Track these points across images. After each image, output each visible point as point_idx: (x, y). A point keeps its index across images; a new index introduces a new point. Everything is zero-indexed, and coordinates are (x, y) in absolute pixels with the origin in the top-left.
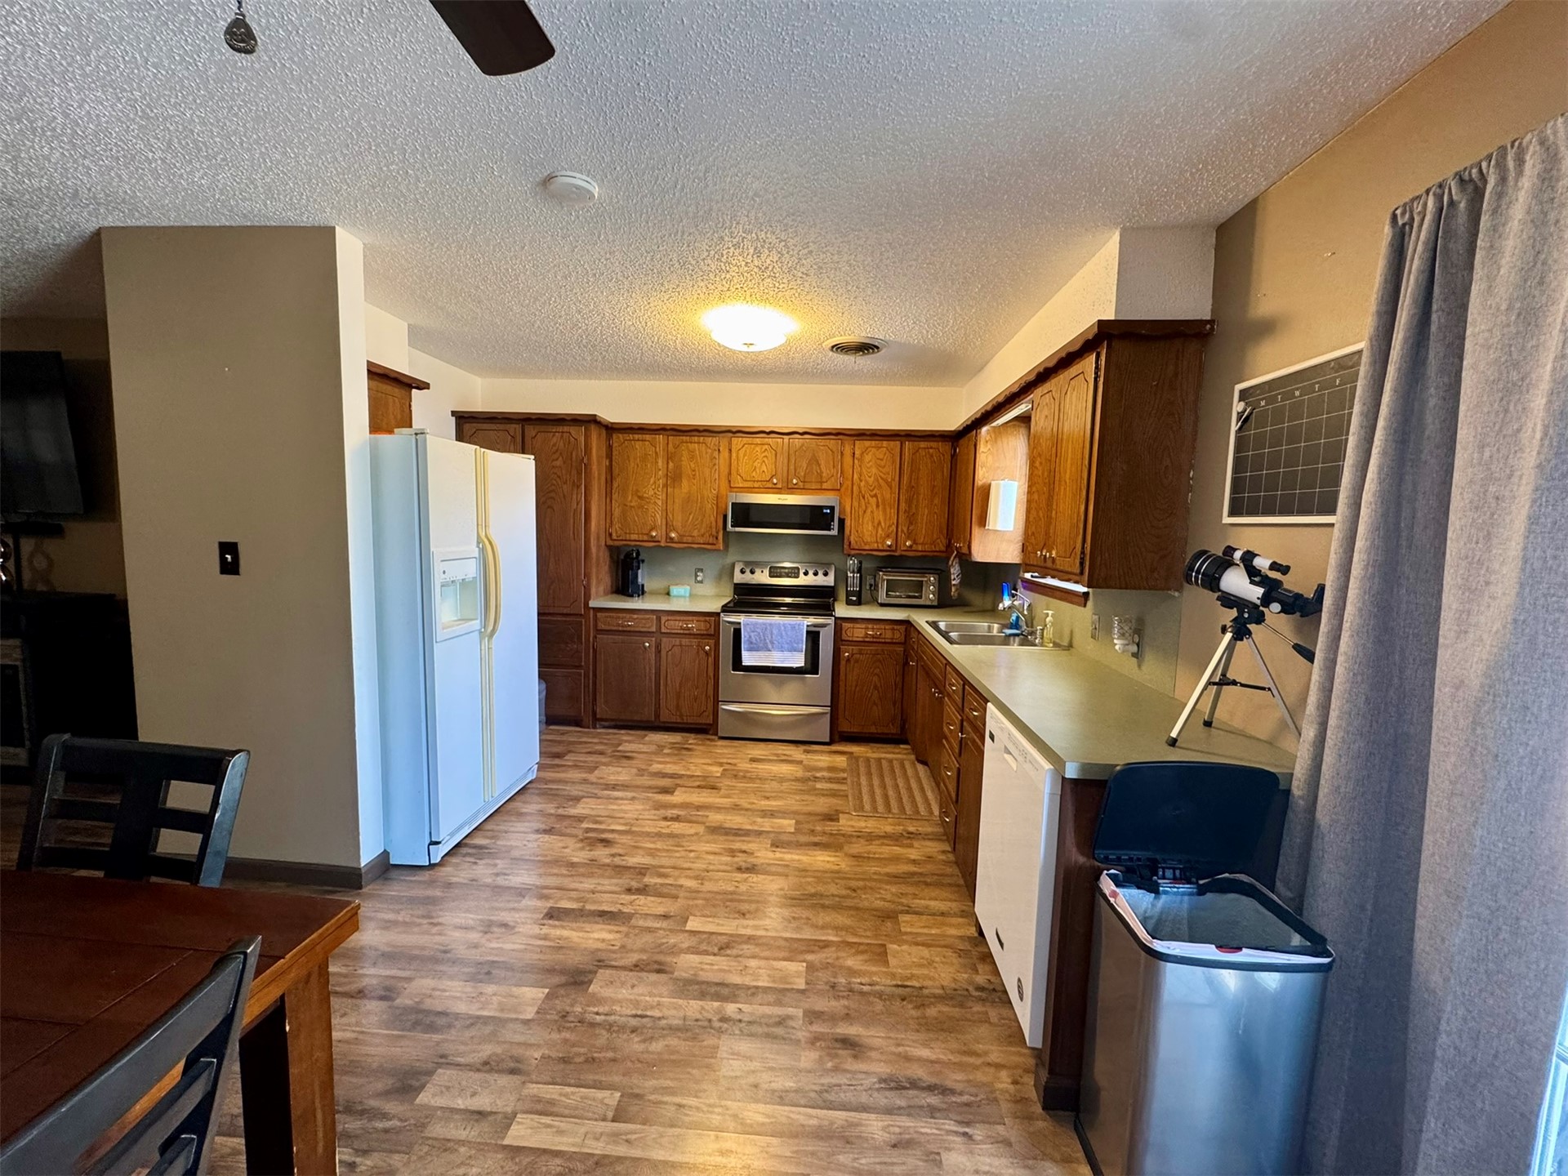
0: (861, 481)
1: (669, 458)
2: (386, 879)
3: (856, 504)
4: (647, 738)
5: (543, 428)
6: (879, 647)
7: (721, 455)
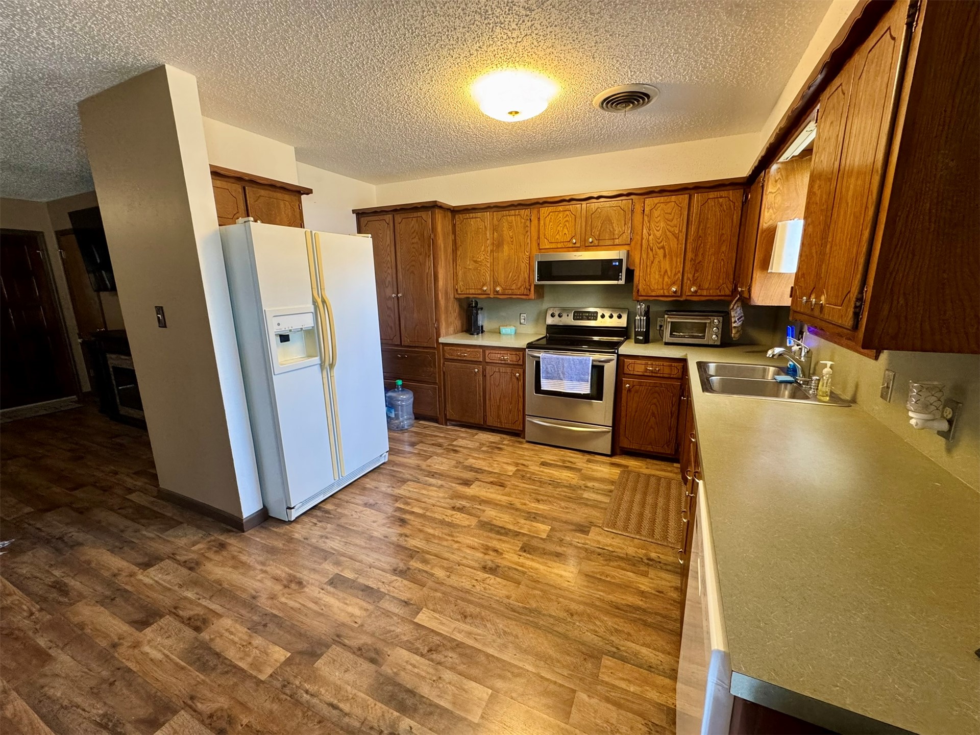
0: (650, 235)
1: (495, 229)
2: (262, 527)
3: (644, 256)
4: (476, 437)
5: (405, 215)
6: (658, 381)
7: (533, 223)
